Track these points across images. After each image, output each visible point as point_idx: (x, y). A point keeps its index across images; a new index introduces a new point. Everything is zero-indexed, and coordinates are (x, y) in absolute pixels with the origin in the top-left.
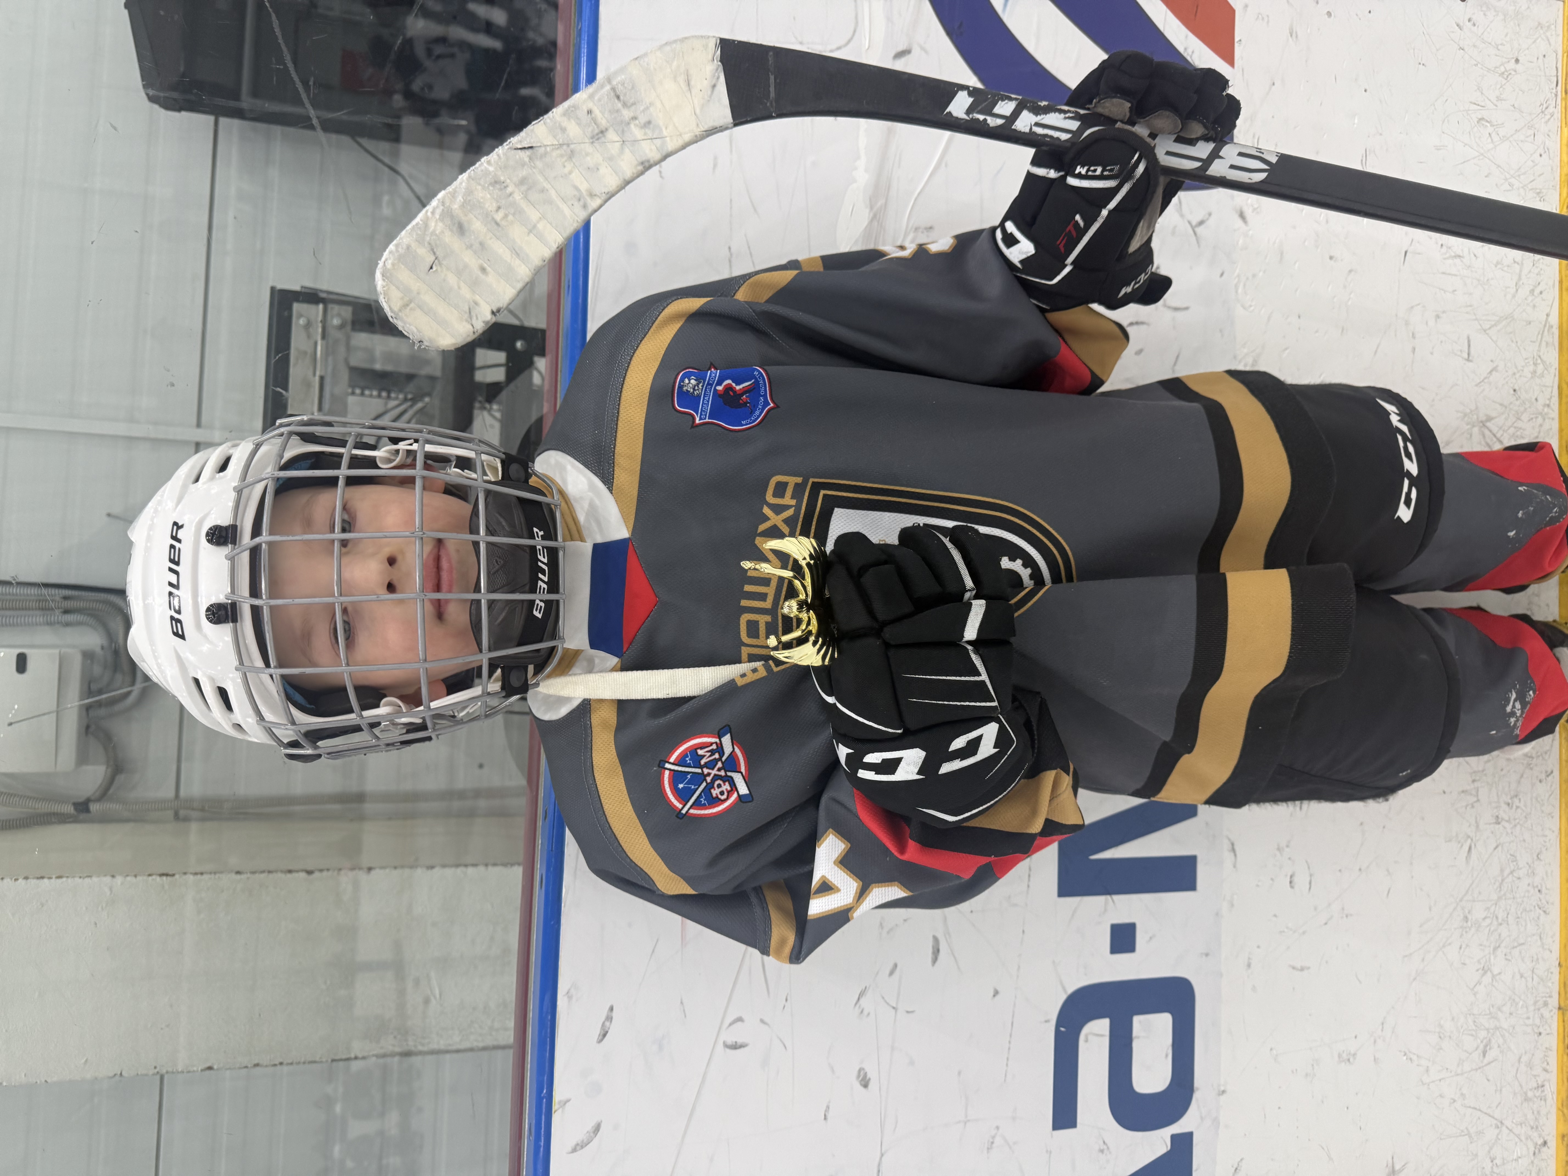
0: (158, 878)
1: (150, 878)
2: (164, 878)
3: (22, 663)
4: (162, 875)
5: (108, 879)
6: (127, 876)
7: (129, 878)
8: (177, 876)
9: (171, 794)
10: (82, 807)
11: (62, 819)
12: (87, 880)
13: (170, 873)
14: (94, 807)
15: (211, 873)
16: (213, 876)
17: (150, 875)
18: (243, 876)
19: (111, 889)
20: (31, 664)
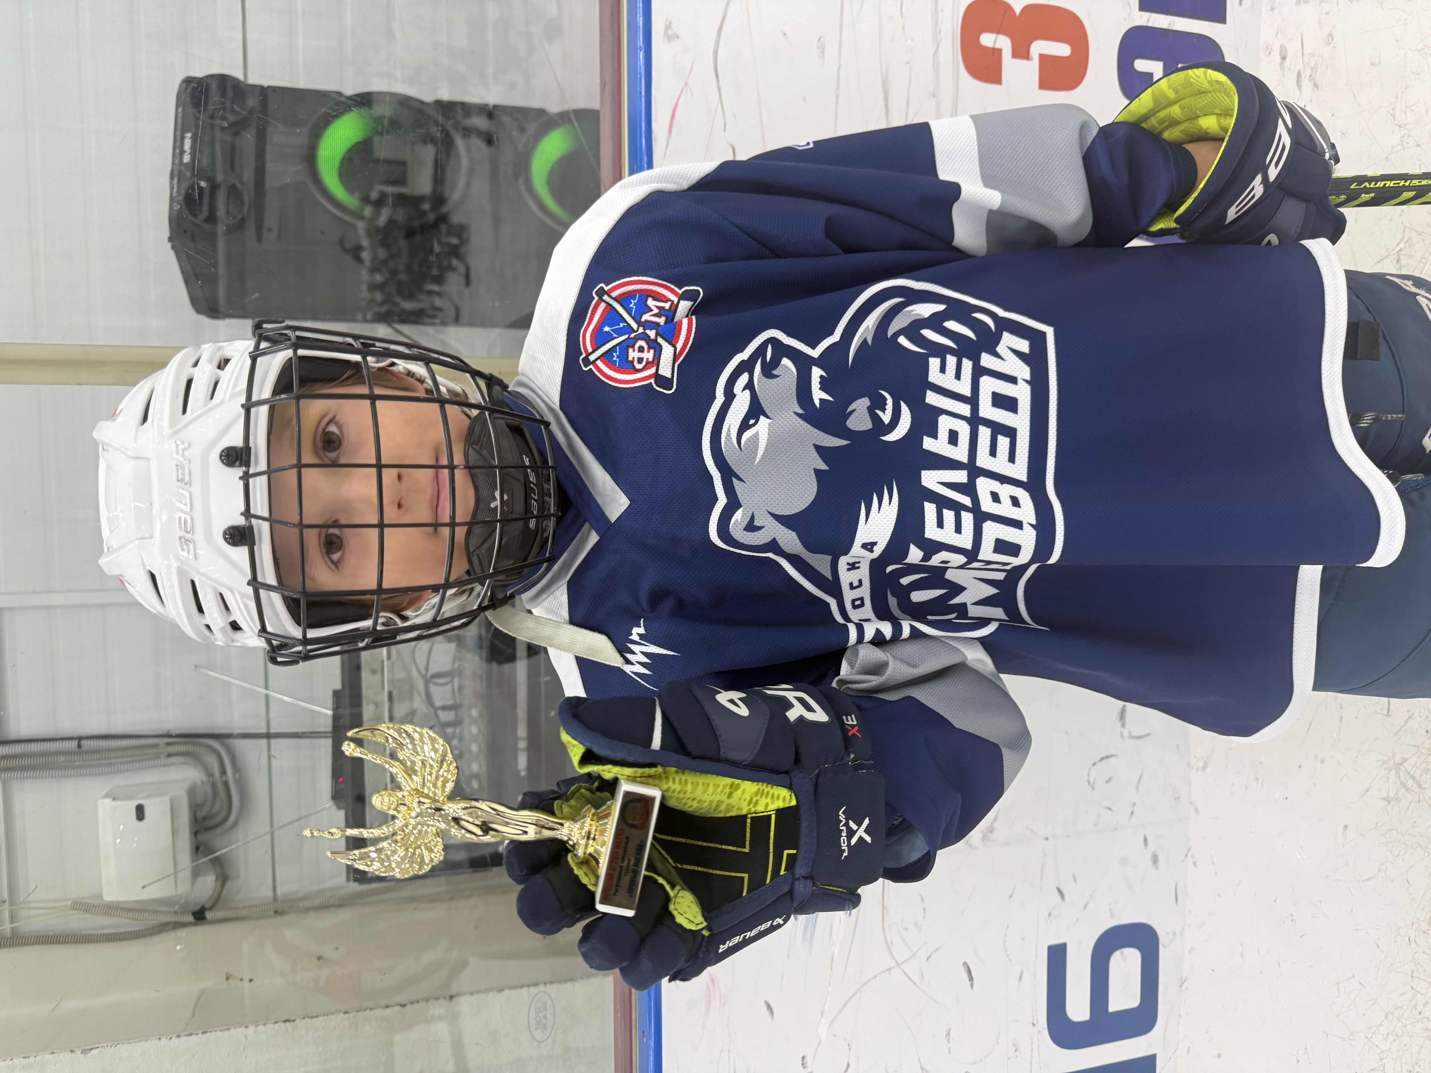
0: (282, 1025)
1: (276, 1025)
2: (288, 1024)
3: (140, 812)
4: (286, 1021)
5: (243, 1029)
6: (258, 1025)
7: (259, 1027)
8: (297, 1021)
9: (270, 893)
10: (200, 916)
11: (183, 925)
12: (227, 1032)
13: (292, 1018)
14: (209, 915)
15: (324, 1015)
16: (326, 1017)
17: (276, 1023)
18: (351, 1015)
19: (246, 1037)
20: (148, 812)
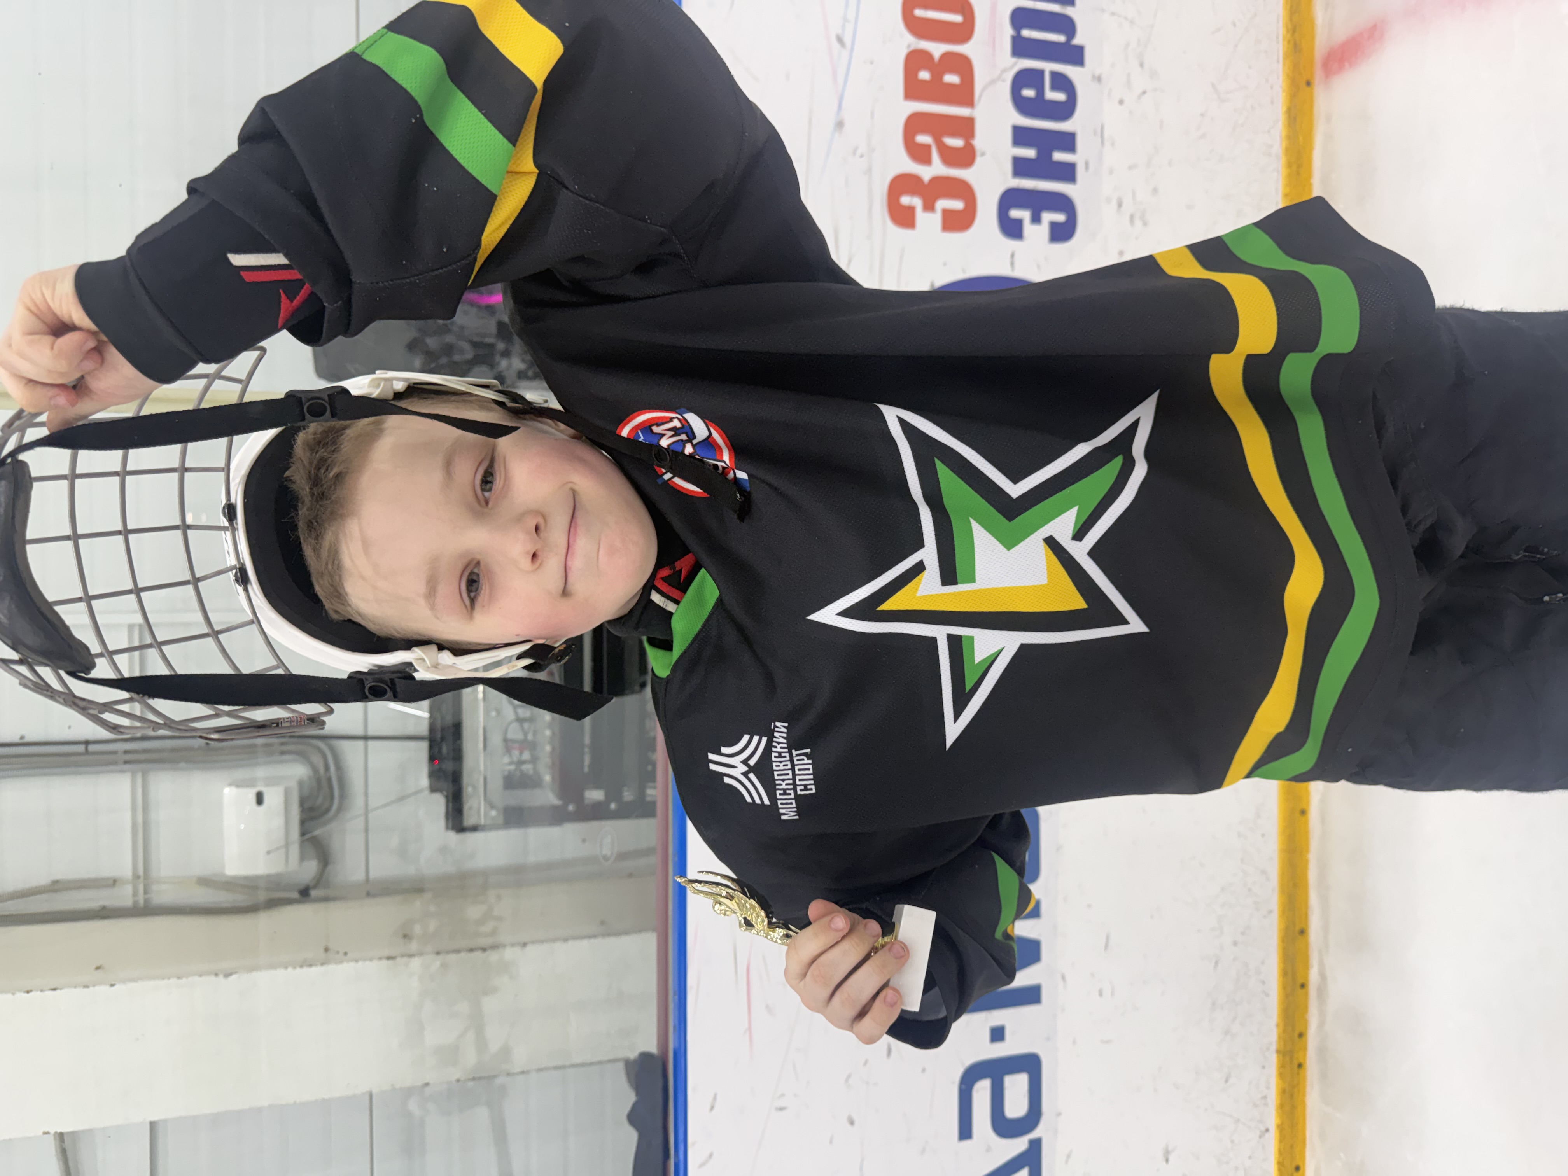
3: (260, 799)
9: (363, 877)
10: (305, 893)
11: (289, 902)
14: (313, 893)
20: (267, 799)
